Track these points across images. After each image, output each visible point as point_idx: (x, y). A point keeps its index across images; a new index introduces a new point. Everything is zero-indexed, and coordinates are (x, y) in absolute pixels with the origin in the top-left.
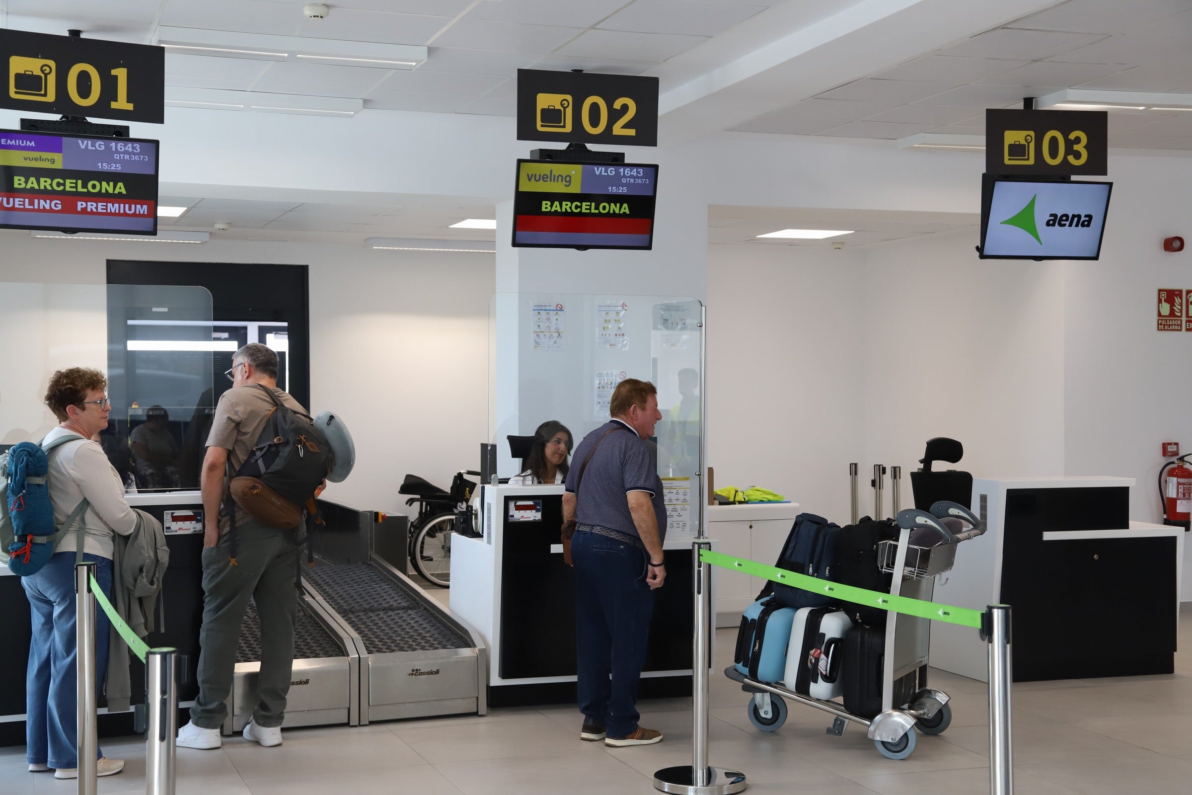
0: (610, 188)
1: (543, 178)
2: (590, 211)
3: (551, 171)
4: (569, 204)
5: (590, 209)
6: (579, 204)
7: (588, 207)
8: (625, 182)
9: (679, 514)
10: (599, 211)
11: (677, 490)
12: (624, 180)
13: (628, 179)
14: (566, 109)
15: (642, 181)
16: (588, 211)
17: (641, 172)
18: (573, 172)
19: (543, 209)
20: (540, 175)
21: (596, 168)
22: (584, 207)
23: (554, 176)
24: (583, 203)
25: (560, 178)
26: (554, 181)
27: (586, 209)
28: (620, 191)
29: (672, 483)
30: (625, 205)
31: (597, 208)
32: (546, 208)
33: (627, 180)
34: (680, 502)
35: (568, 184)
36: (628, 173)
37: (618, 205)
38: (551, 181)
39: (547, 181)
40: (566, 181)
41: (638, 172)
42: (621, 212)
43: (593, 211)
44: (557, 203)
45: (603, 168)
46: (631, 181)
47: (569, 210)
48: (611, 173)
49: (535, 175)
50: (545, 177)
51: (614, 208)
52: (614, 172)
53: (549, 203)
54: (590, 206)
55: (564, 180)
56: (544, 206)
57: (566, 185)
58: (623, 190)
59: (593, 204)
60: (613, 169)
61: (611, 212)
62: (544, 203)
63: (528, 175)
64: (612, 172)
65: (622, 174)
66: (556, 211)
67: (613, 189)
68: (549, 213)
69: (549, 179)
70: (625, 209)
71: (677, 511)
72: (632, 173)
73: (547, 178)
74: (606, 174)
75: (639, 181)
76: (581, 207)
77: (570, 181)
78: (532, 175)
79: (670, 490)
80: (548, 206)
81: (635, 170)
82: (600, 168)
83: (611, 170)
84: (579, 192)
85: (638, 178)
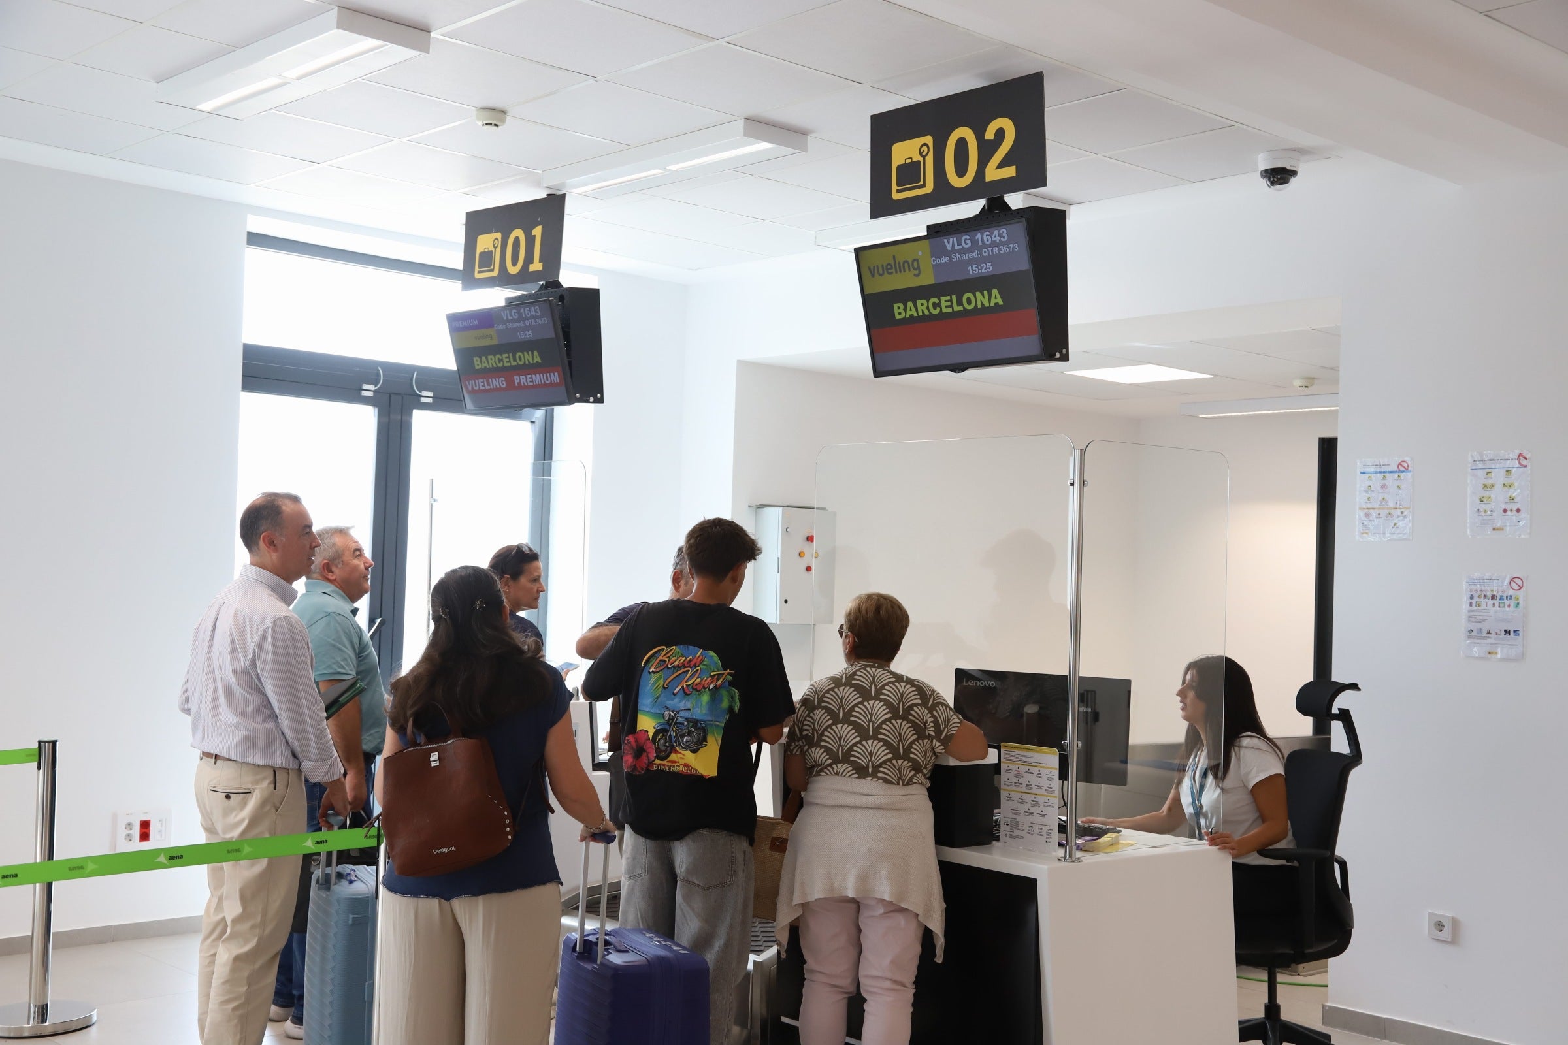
0: (970, 268)
1: (887, 269)
2: (953, 309)
3: (894, 257)
4: (924, 302)
5: (951, 306)
6: (937, 301)
7: (949, 304)
8: (987, 254)
9: (1042, 811)
10: (964, 308)
11: (1038, 769)
12: (985, 252)
13: (990, 249)
14: (926, 158)
15: (1009, 248)
16: (950, 310)
17: (1004, 234)
18: (920, 253)
19: (897, 317)
20: (883, 266)
21: (946, 241)
22: (944, 304)
23: (899, 263)
24: (941, 298)
25: (906, 265)
26: (901, 272)
27: (947, 307)
28: (983, 270)
29: (1031, 757)
30: (995, 292)
31: (960, 303)
32: (900, 314)
33: (988, 251)
34: (1042, 791)
35: (917, 272)
36: (988, 240)
37: (986, 293)
38: (896, 272)
39: (892, 273)
40: (915, 269)
41: (1000, 235)
42: (992, 304)
43: (957, 308)
44: (910, 304)
45: (955, 239)
46: (994, 251)
47: (927, 313)
48: (966, 244)
49: (877, 266)
50: (889, 267)
51: (982, 299)
52: (969, 242)
53: (901, 305)
54: (951, 300)
55: (911, 268)
56: (896, 311)
57: (915, 275)
58: (987, 269)
59: (954, 297)
60: (968, 237)
61: (979, 306)
62: (895, 306)
63: (869, 269)
64: (967, 242)
65: (980, 243)
66: (912, 316)
67: (974, 269)
68: (904, 321)
69: (893, 270)
70: (997, 298)
71: (1038, 806)
72: (994, 239)
73: (892, 268)
74: (960, 247)
75: (1005, 249)
76: (939, 305)
77: (918, 268)
78: (874, 267)
79: (1028, 767)
80: (901, 310)
81: (996, 232)
82: (951, 239)
83: (966, 240)
84: (933, 283)
85: (1003, 244)
